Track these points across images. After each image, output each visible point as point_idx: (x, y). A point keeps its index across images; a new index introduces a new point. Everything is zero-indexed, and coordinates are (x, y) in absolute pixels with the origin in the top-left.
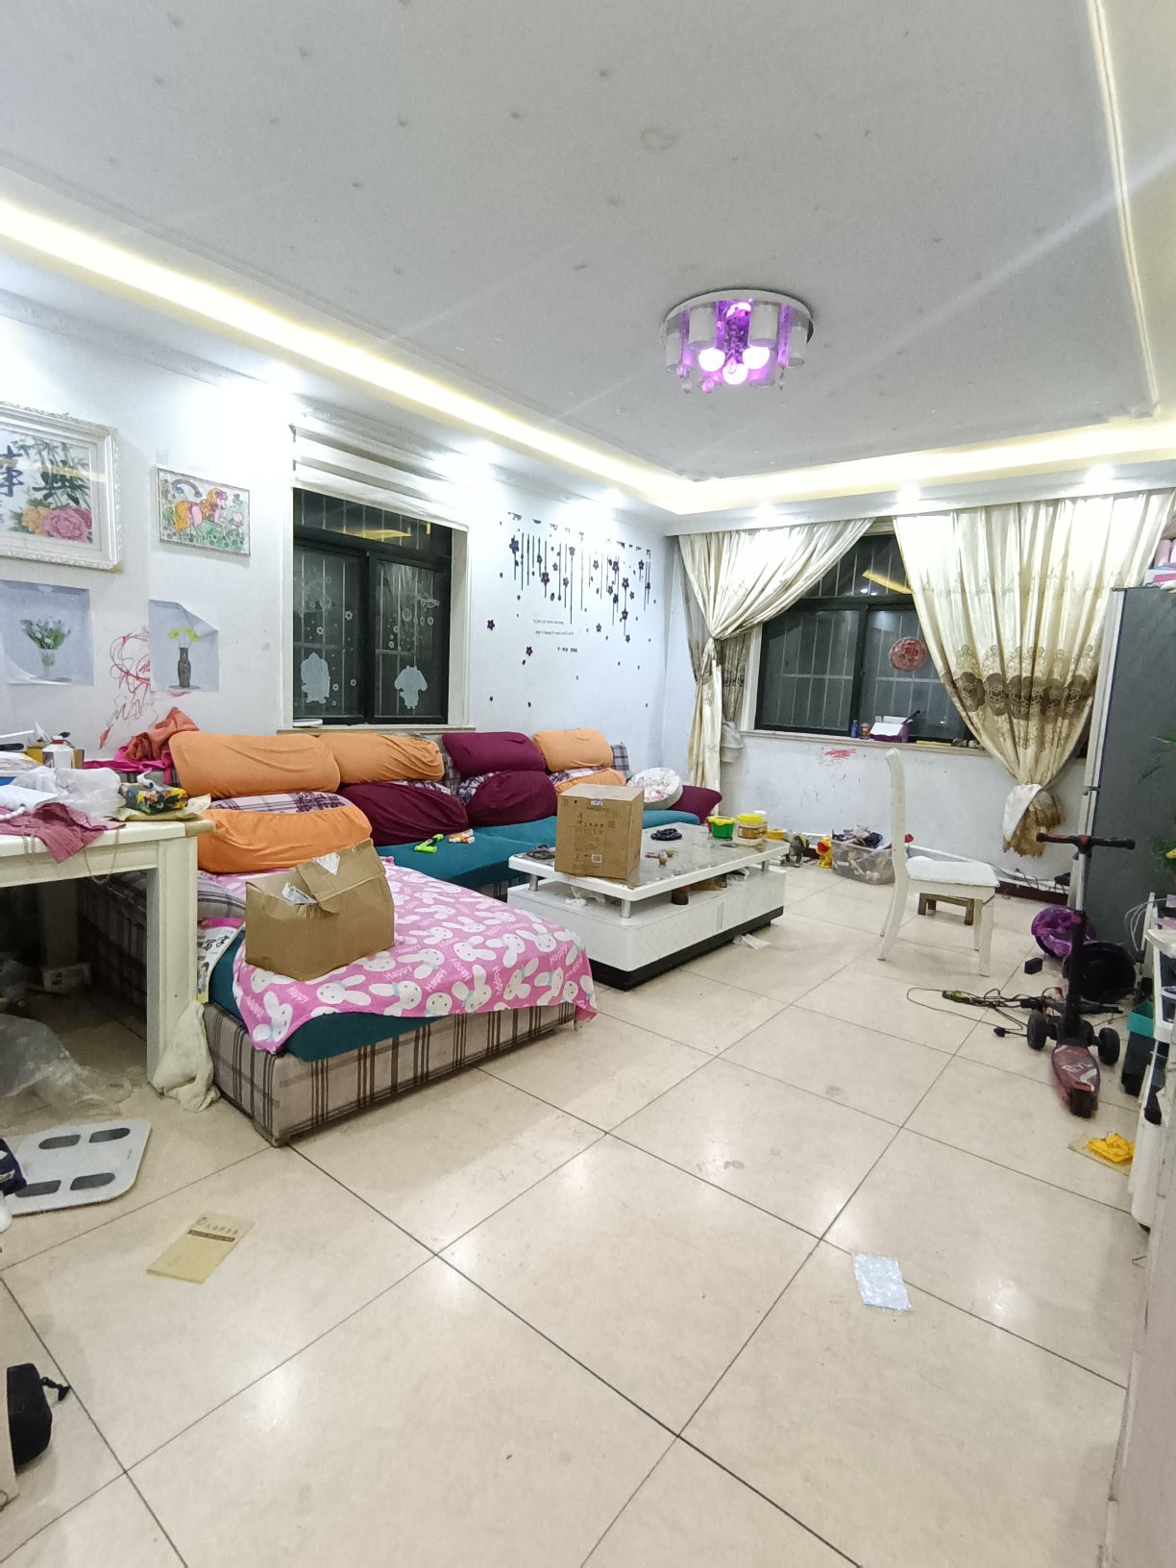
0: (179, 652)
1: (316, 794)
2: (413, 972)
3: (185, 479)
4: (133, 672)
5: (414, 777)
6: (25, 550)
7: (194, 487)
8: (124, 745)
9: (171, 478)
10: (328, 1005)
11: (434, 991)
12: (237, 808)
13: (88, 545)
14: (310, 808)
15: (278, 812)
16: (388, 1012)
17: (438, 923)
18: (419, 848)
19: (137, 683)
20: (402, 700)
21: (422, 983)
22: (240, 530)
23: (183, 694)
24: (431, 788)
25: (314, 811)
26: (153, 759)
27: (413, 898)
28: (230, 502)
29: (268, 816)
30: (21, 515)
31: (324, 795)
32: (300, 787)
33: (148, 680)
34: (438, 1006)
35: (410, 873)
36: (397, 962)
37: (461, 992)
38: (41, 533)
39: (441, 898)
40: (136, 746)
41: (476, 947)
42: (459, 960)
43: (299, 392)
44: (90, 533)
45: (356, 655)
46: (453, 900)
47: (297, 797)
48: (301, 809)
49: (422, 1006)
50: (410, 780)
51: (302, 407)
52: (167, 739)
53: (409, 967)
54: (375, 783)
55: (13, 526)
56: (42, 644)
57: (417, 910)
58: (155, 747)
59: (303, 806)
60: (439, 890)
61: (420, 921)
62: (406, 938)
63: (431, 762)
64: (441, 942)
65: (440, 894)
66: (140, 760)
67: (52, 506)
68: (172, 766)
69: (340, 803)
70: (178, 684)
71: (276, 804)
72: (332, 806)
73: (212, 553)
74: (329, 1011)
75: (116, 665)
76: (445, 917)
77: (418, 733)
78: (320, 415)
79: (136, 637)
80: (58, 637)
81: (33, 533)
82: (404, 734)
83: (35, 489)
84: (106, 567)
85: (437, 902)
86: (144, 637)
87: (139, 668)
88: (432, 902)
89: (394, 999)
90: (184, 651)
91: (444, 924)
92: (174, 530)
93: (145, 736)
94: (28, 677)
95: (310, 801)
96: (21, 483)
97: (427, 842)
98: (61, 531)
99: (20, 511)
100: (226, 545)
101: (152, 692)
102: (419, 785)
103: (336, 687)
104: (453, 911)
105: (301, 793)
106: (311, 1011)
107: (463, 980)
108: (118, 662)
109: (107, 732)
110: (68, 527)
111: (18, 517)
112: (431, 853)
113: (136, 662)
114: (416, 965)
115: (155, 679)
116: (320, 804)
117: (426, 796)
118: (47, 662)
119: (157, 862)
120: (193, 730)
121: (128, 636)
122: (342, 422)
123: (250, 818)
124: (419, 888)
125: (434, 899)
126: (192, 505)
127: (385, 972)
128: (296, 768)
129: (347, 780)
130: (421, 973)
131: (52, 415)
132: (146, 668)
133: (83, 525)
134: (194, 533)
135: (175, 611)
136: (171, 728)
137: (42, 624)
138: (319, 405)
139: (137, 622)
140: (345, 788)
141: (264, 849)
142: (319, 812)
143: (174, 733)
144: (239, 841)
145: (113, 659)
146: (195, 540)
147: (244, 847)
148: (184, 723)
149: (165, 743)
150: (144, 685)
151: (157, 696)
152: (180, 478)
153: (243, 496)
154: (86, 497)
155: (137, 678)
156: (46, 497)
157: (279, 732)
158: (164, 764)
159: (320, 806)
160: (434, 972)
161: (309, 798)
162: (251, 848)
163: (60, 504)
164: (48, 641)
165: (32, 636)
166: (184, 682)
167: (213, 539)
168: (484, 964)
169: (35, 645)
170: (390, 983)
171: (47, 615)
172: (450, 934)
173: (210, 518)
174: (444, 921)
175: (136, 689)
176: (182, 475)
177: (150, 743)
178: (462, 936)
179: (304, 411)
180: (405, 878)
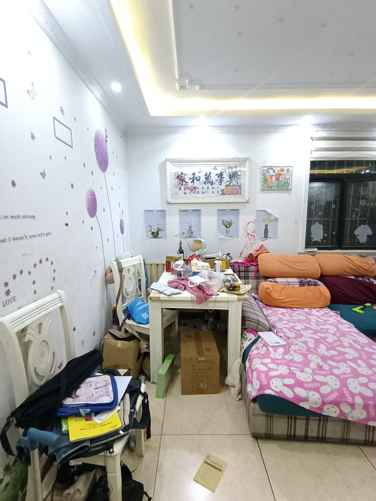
0: (265, 226)
1: (308, 279)
2: (319, 388)
3: (271, 168)
4: (250, 234)
5: (358, 274)
6: (224, 200)
7: (273, 170)
8: (246, 257)
9: (266, 169)
10: (273, 390)
11: (330, 403)
12: (276, 282)
13: (240, 195)
14: (305, 285)
15: (291, 286)
16: (302, 404)
17: (345, 361)
18: (354, 309)
19: (251, 237)
20: (358, 240)
21: (323, 396)
22: (288, 181)
23: (265, 240)
24: (367, 281)
25: (306, 287)
26: (253, 262)
27: (339, 340)
28: (285, 172)
29: (287, 286)
30: (223, 190)
31: (312, 280)
32: (302, 276)
33: (255, 236)
34: (331, 411)
35: (344, 323)
36: (313, 378)
37: (346, 409)
38: (228, 194)
39: (354, 344)
40: (248, 257)
41: (361, 385)
42: (348, 390)
43: (313, 123)
44: (241, 192)
45: (336, 222)
46: (359, 347)
47: (300, 280)
48: (300, 285)
49: (321, 408)
50: (355, 276)
51: (316, 129)
52: (258, 256)
53: (319, 385)
54: (338, 276)
55: (221, 193)
56: (226, 227)
57: (338, 348)
58: (254, 258)
59: (302, 284)
60: (354, 339)
61: (336, 356)
62: (325, 364)
63: (369, 269)
64: (341, 374)
65: (354, 341)
66: (250, 262)
67: (231, 186)
68: (258, 265)
69: (318, 285)
70: (264, 237)
71: (291, 282)
72: (314, 286)
73: (278, 191)
74: (273, 393)
75: (246, 232)
76: (351, 358)
77: (364, 255)
78: (324, 129)
79: (251, 222)
80: (230, 224)
81: (226, 195)
82: (356, 255)
83: (227, 182)
84: (244, 201)
85: (351, 346)
86: (254, 222)
87: (252, 232)
88: (348, 345)
89: (306, 400)
90: (266, 226)
91: (349, 363)
92: (265, 186)
93: (251, 254)
94: (222, 237)
95: (305, 282)
96: (224, 181)
97: (360, 307)
98: (233, 193)
99: (223, 189)
100: (283, 187)
101: (255, 240)
102: (361, 279)
103: (326, 235)
104: (357, 355)
105: (302, 279)
106: (265, 390)
107: (348, 403)
108: (246, 231)
109: (242, 252)
110: (235, 191)
111: (222, 190)
112: (360, 313)
113: (251, 230)
114: (323, 384)
115: (257, 235)
116: (309, 284)
117: (363, 285)
118: (227, 232)
119: (229, 308)
120: (267, 252)
121: (249, 223)
122: (335, 129)
123: (280, 287)
124: (344, 334)
125: (350, 344)
126: (272, 176)
127: (305, 382)
128: (302, 269)
129: (324, 274)
130: (325, 390)
131: (232, 158)
132: (254, 232)
133: (239, 190)
134: (272, 185)
135: (264, 213)
136: (259, 252)
137: (227, 221)
138: (323, 126)
139: (252, 218)
140: (323, 278)
141: (283, 299)
142: (308, 287)
143: (260, 254)
144: (275, 295)
145: (245, 230)
146: (272, 188)
147: (276, 298)
148: (264, 250)
149: (257, 257)
150: (253, 237)
151: (257, 241)
152: (269, 168)
153: (291, 169)
154: (240, 181)
155: (251, 235)
156: (230, 184)
157: (299, 253)
158: (256, 264)
159: (309, 285)
160: (332, 392)
161: (305, 281)
162: (279, 298)
163: (233, 185)
164: (228, 226)
165: (224, 225)
166: (266, 236)
167: (278, 186)
168: (364, 397)
169: (225, 227)
170: (306, 389)
171: (227, 218)
172: (349, 370)
173: (278, 179)
174: (350, 360)
175: (251, 239)
176: (269, 167)
177: (253, 257)
178: (356, 374)
179: (317, 130)
180: (340, 326)
